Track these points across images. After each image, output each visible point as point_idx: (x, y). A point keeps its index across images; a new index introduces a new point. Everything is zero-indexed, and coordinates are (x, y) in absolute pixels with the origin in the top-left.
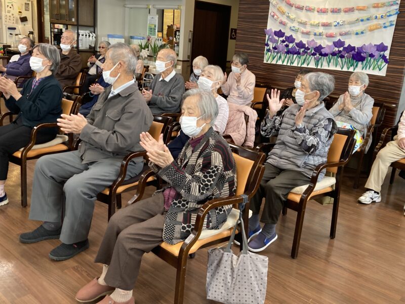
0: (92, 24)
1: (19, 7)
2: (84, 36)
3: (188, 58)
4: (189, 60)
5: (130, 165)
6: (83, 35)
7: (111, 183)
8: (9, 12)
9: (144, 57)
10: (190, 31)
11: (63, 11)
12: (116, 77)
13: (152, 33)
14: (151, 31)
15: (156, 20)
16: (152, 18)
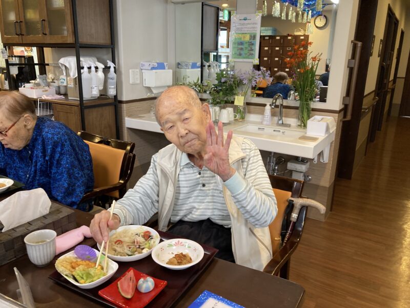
0: (108, 42)
6: (89, 68)
11: (33, 14)
13: (242, 52)
14: (242, 49)
15: (256, 24)
16: (245, 19)
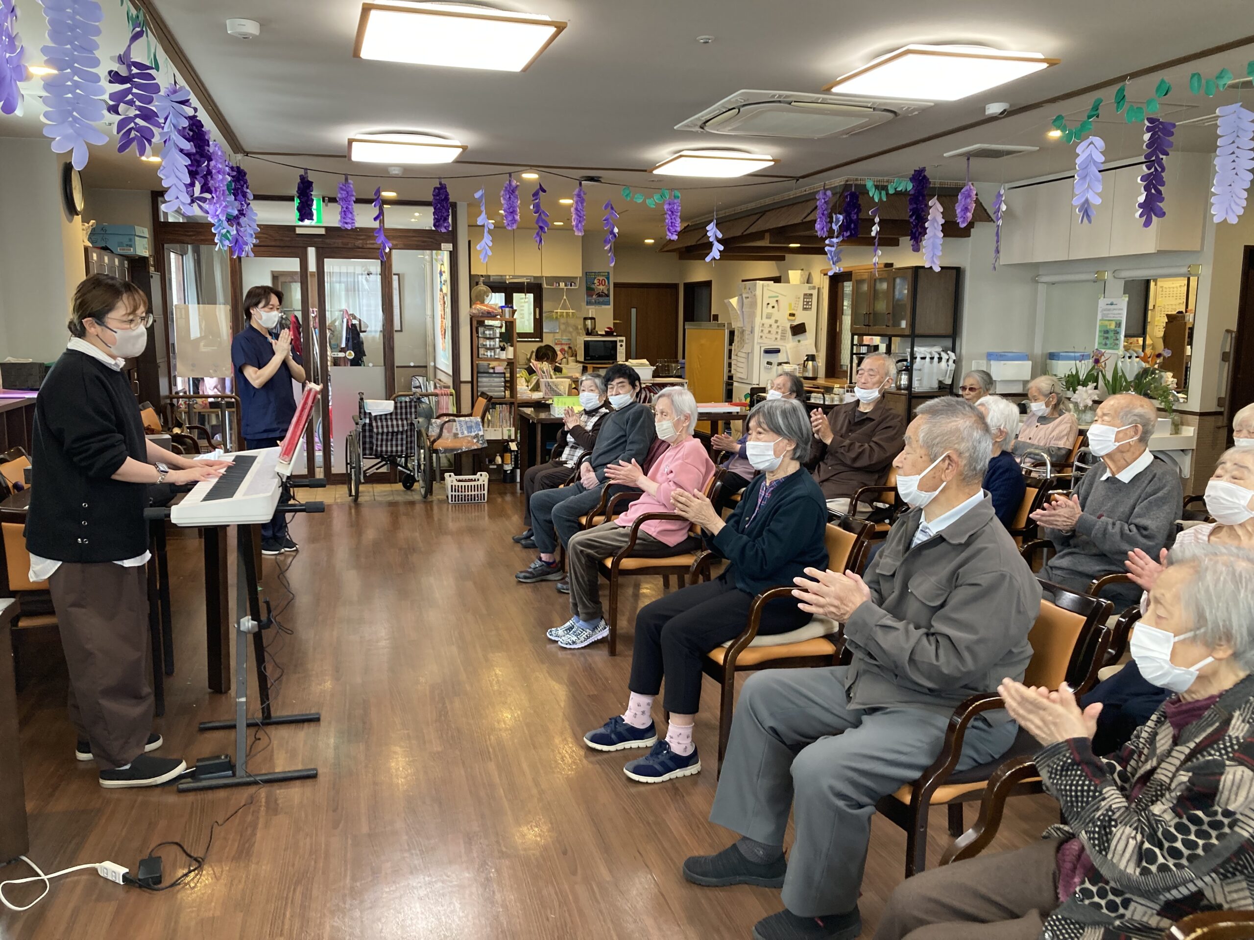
0: (949, 331)
1: (790, 305)
2: (928, 359)
3: (1219, 405)
4: (1219, 409)
5: (973, 727)
6: (923, 358)
7: (916, 775)
8: (769, 317)
9: (1081, 406)
10: (1228, 331)
11: (881, 306)
12: (935, 490)
13: (1108, 342)
14: (1107, 338)
15: (1122, 309)
16: (1112, 304)
